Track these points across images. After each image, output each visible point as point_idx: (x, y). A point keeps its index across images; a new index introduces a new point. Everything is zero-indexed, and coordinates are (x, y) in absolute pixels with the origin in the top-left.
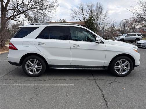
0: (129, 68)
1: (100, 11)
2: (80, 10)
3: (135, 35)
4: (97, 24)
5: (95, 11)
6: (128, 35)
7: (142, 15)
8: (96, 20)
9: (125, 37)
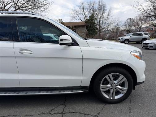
0: (126, 88)
1: (103, 9)
2: (81, 9)
3: (141, 35)
4: (100, 24)
5: (98, 10)
6: (133, 35)
7: (149, 10)
8: (98, 20)
9: (130, 37)
